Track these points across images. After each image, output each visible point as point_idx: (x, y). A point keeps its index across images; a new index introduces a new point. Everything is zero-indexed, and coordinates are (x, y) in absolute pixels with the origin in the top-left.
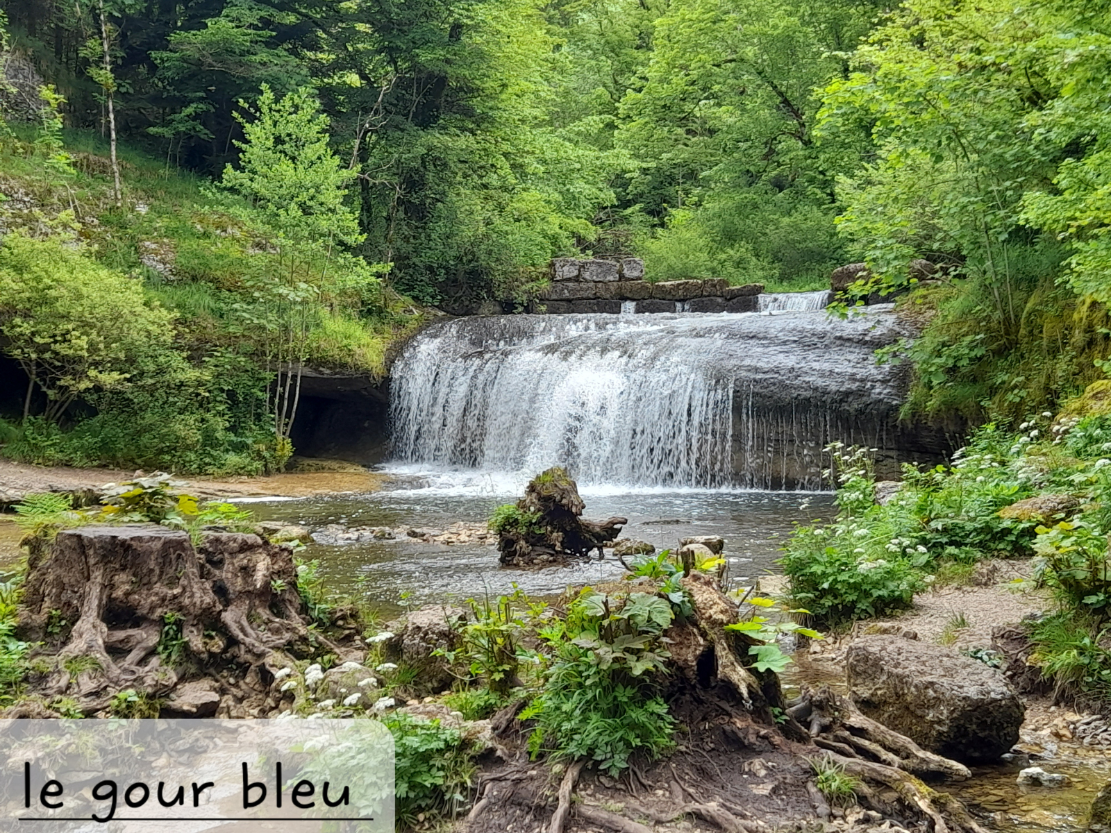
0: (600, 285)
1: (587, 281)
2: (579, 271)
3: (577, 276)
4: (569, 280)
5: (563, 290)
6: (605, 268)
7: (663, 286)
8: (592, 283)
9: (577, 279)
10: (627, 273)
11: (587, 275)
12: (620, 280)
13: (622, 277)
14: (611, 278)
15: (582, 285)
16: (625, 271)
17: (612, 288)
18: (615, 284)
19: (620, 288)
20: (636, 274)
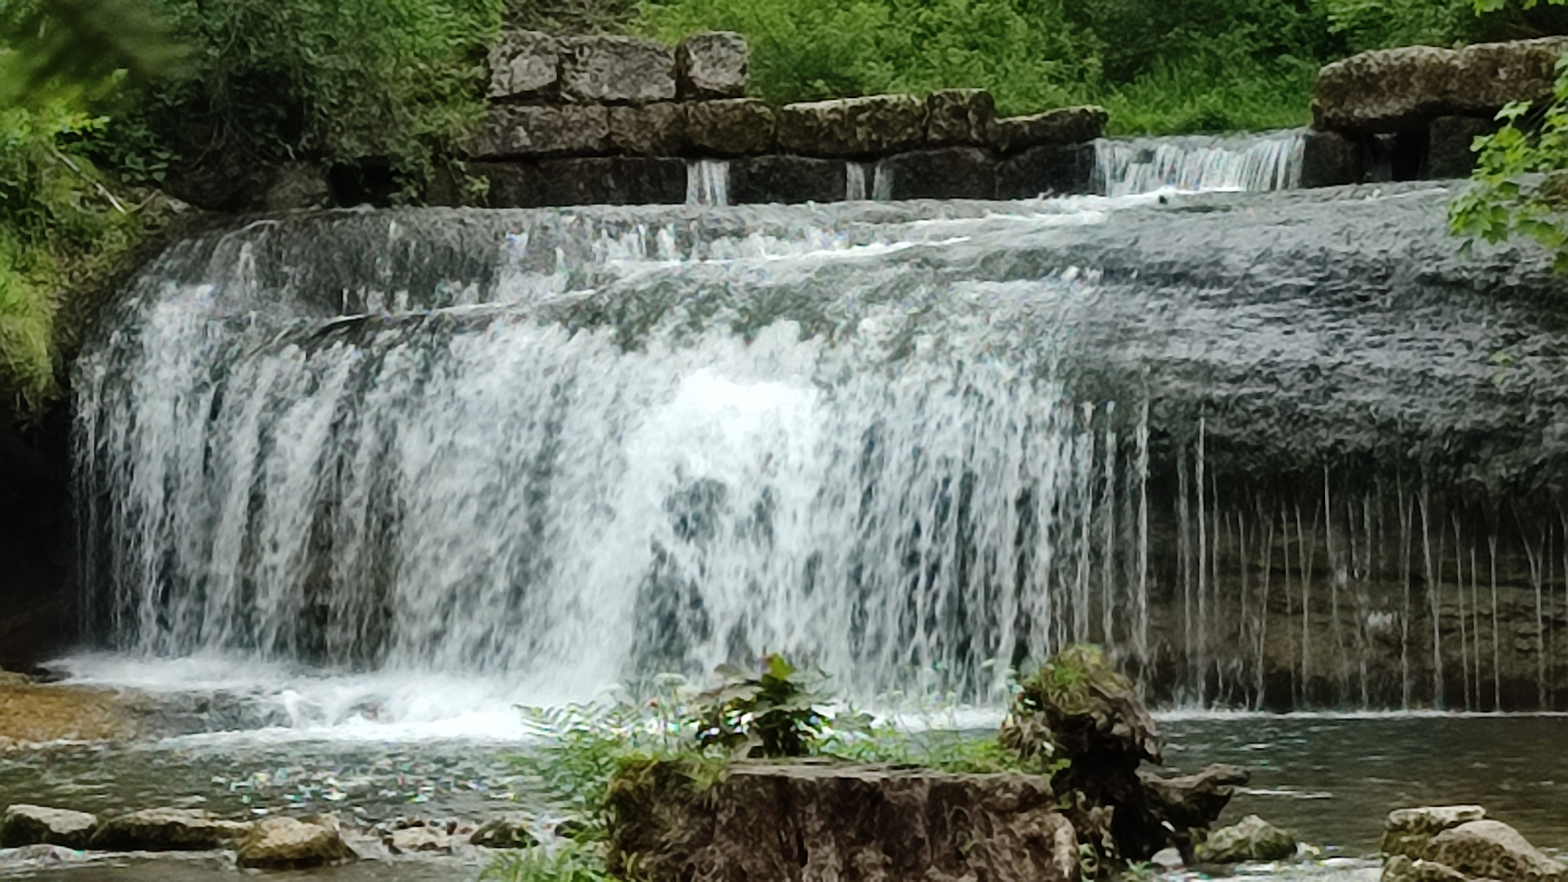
0: (620, 113)
1: (581, 100)
2: (560, 71)
3: (554, 87)
4: (528, 97)
5: (510, 128)
6: (637, 60)
7: (810, 114)
8: (598, 108)
9: (551, 95)
10: (701, 74)
11: (583, 84)
12: (679, 98)
13: (685, 86)
14: (654, 91)
15: (567, 111)
16: (696, 71)
17: (654, 118)
18: (667, 108)
19: (681, 119)
20: (726, 78)
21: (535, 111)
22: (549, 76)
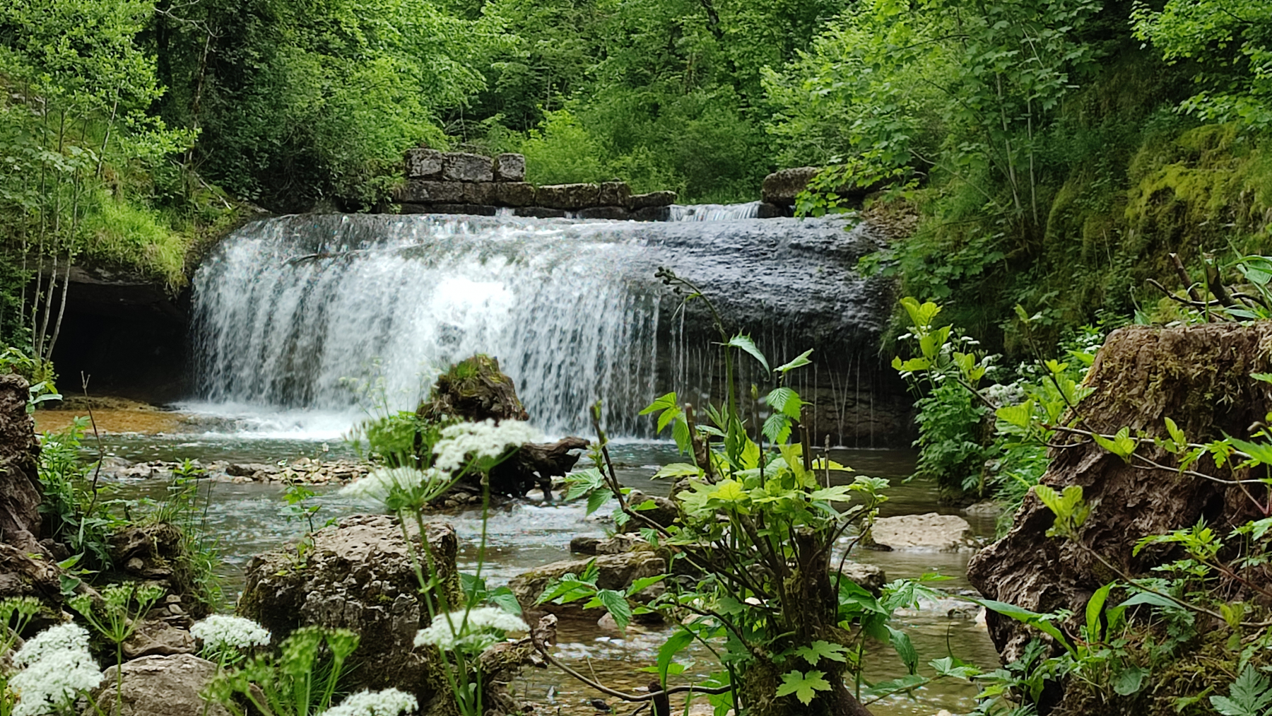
0: (469, 186)
1: (452, 179)
2: (443, 166)
3: (440, 173)
4: (429, 177)
5: (420, 189)
6: (476, 164)
7: (550, 189)
8: (459, 183)
9: (438, 177)
10: (504, 171)
11: (453, 173)
12: (494, 181)
13: (497, 175)
14: (484, 178)
15: (445, 184)
16: (501, 169)
17: (483, 189)
18: (488, 185)
19: (495, 190)
20: (515, 173)
21: (431, 183)
22: (438, 168)
